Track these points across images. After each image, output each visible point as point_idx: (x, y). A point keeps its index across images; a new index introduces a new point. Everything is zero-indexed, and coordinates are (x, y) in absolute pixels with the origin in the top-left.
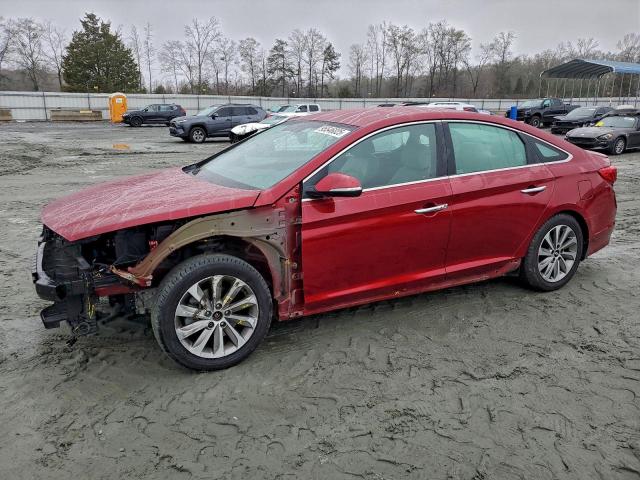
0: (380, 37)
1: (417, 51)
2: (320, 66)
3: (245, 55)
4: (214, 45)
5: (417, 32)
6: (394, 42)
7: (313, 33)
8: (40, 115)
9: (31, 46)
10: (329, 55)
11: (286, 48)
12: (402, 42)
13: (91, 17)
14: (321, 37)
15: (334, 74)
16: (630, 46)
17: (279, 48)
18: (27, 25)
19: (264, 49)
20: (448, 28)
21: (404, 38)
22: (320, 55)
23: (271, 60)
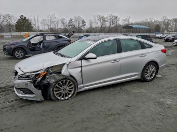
0: (96, 17)
1: (106, 21)
2: (81, 25)
3: (62, 22)
4: (54, 20)
5: (105, 16)
6: (100, 19)
8: (10, 37)
9: (9, 20)
10: (83, 22)
11: (73, 21)
13: (22, 16)
14: (81, 18)
15: (85, 27)
16: (164, 19)
17: (71, 20)
18: (8, 16)
19: (67, 21)
20: (113, 15)
21: (102, 18)
22: (81, 22)
23: (69, 23)
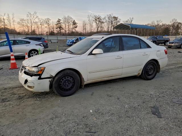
2: (71, 26)
5: (103, 17)
6: (96, 20)
7: (68, 16)
10: (74, 23)
11: (61, 21)
12: (98, 20)
14: (71, 18)
15: (76, 29)
16: (174, 22)
17: (59, 21)
19: (53, 21)
20: (113, 16)
21: (98, 19)
23: (56, 25)
